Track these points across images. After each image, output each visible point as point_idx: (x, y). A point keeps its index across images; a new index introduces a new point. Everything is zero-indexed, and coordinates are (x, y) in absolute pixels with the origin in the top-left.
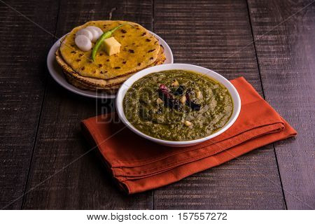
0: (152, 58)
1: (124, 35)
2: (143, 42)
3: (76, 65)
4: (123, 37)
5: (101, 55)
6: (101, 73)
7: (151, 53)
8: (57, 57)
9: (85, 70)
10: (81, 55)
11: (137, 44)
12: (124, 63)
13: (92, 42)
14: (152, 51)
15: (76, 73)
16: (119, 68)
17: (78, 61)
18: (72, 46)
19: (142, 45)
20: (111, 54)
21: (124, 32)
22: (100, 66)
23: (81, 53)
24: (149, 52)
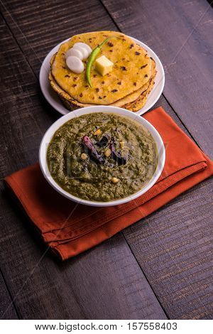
0: (146, 76)
1: (111, 48)
2: (133, 56)
3: (73, 91)
4: (111, 51)
5: (94, 76)
6: (100, 98)
7: (144, 69)
8: (52, 83)
9: (84, 96)
10: (75, 79)
11: (127, 59)
12: (120, 83)
13: (83, 61)
14: (144, 67)
15: (75, 100)
16: (116, 91)
17: (75, 86)
18: (64, 68)
19: (131, 60)
20: (104, 74)
21: (111, 45)
22: (97, 90)
23: (75, 76)
24: (142, 68)
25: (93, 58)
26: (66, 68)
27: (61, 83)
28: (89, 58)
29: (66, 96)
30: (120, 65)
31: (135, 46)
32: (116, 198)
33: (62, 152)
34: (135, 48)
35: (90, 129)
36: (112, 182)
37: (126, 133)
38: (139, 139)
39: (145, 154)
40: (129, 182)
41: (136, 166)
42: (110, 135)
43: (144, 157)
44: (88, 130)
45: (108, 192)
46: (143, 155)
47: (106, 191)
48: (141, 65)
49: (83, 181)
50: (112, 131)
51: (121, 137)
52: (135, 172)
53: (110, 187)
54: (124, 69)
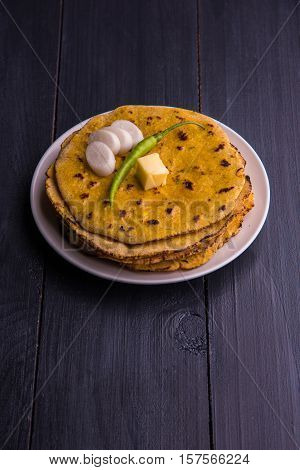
25: (138, 153)
26: (82, 160)
27: (64, 186)
28: (131, 151)
29: (62, 210)
30: (186, 176)
31: (228, 148)
34: (225, 153)
48: (222, 187)
54: (189, 185)
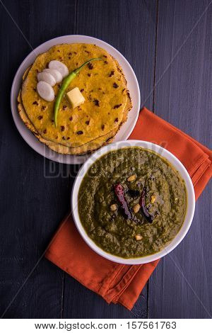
32: (135, 256)
33: (93, 194)
35: (126, 171)
36: (135, 239)
37: (159, 182)
38: (171, 191)
39: (174, 211)
40: (151, 240)
41: (162, 224)
42: (143, 183)
43: (171, 215)
44: (123, 172)
45: (129, 249)
46: (171, 211)
47: (127, 248)
49: (108, 231)
50: (146, 179)
51: (154, 187)
52: (158, 230)
53: (132, 243)
